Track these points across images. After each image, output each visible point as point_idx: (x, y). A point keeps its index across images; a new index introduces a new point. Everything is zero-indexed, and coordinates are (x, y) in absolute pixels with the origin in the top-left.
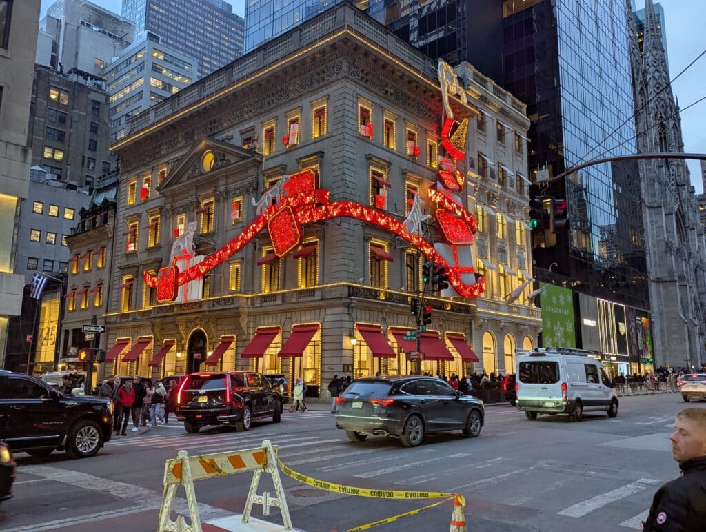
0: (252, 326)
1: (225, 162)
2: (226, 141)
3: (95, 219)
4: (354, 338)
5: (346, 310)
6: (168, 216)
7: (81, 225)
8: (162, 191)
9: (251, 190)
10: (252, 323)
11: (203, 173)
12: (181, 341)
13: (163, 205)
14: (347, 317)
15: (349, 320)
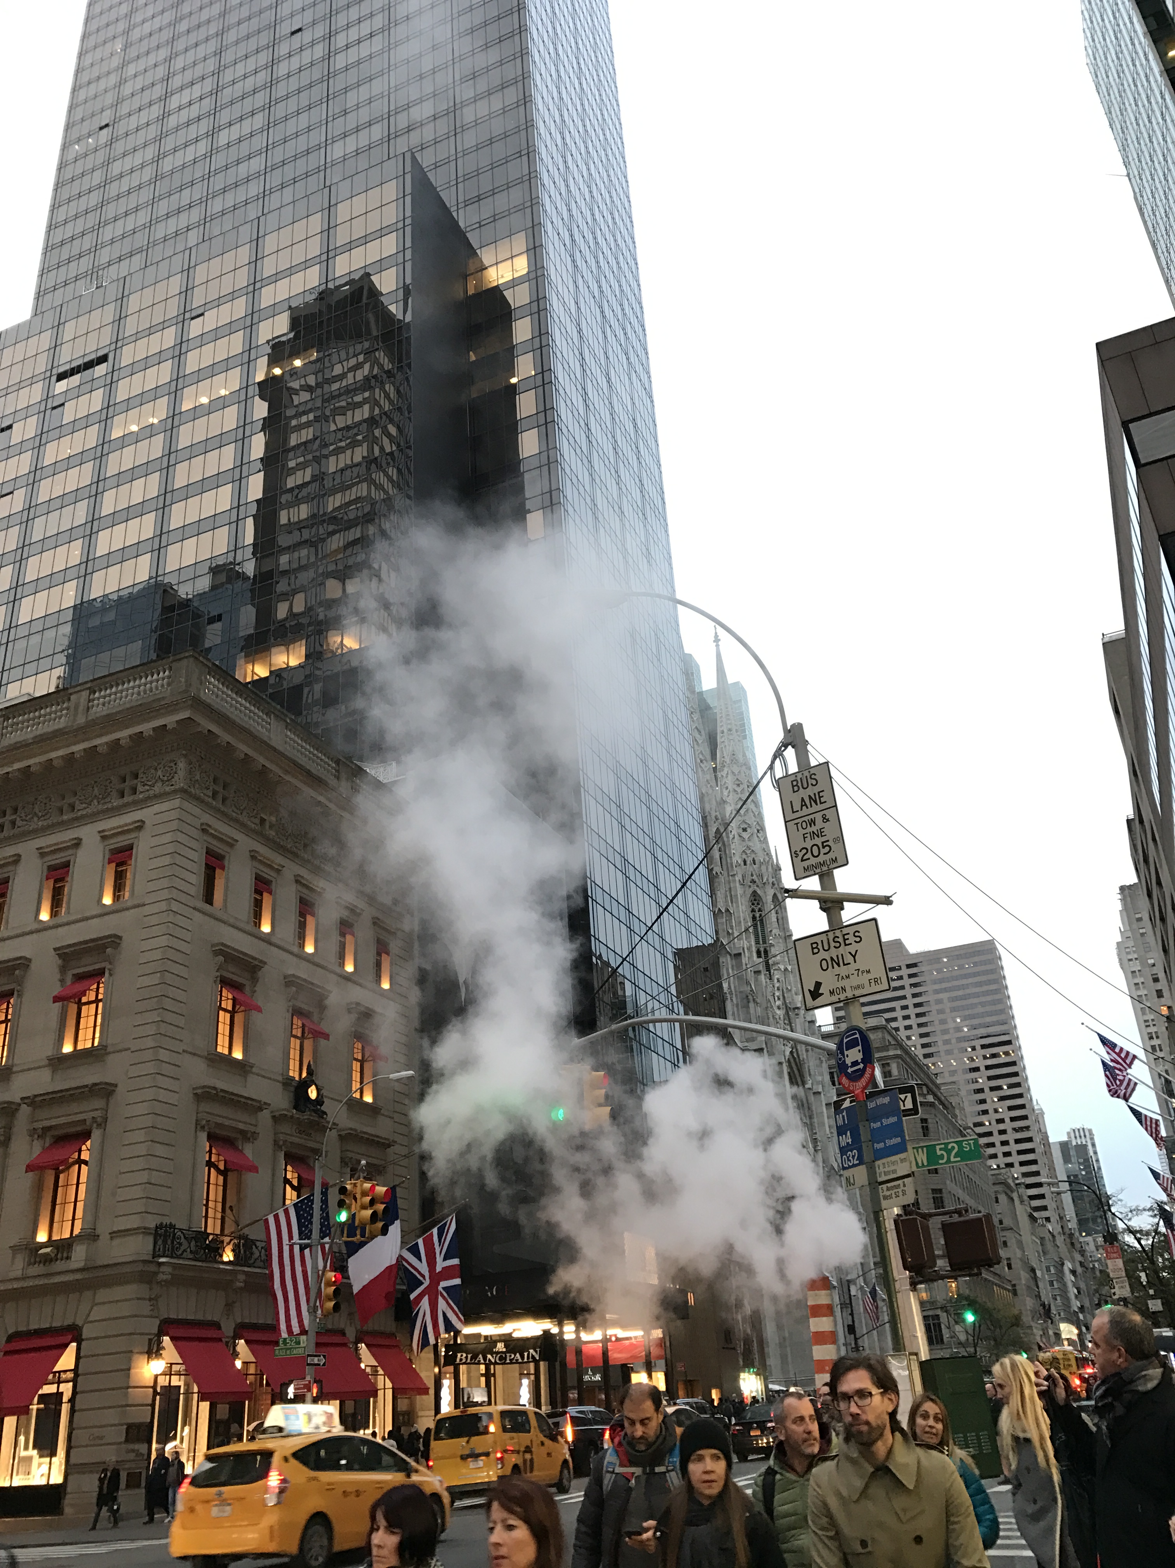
14: (145, 1308)
15: (149, 1313)
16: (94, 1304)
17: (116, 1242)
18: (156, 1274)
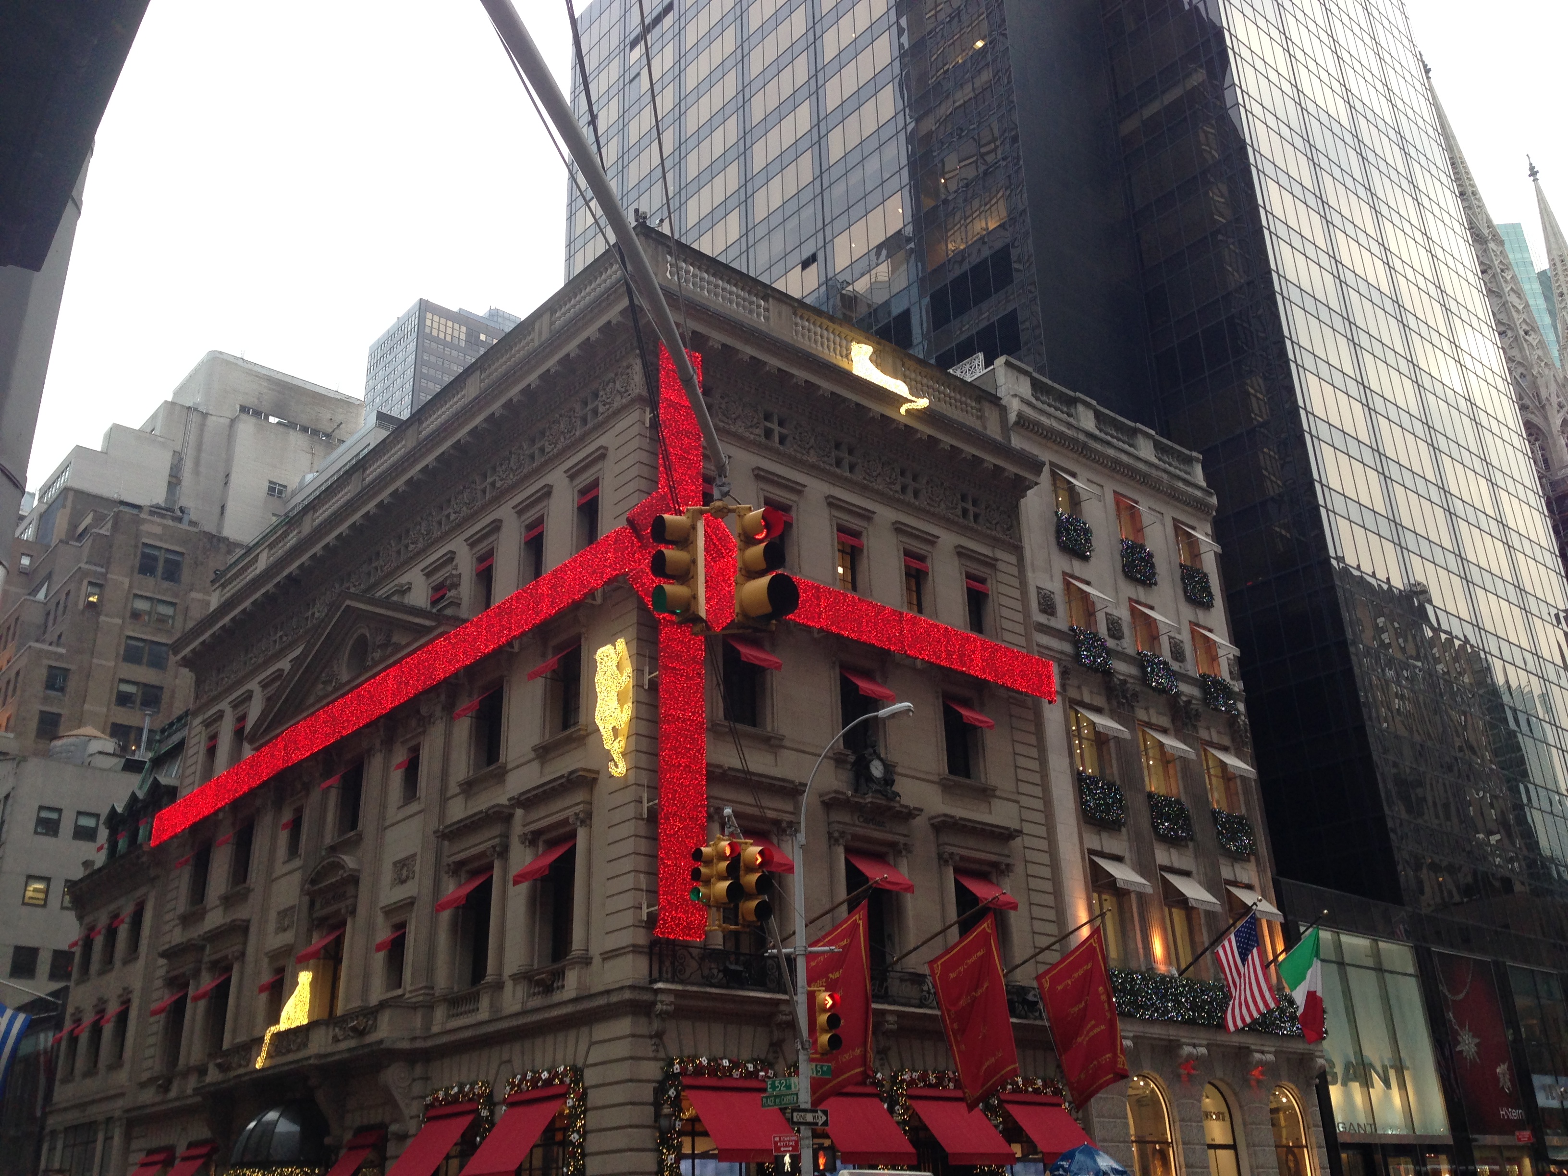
2: (395, 597)
10: (423, 1083)
14: (647, 1048)
15: (651, 1055)
16: (592, 1044)
17: (609, 965)
18: (654, 1003)
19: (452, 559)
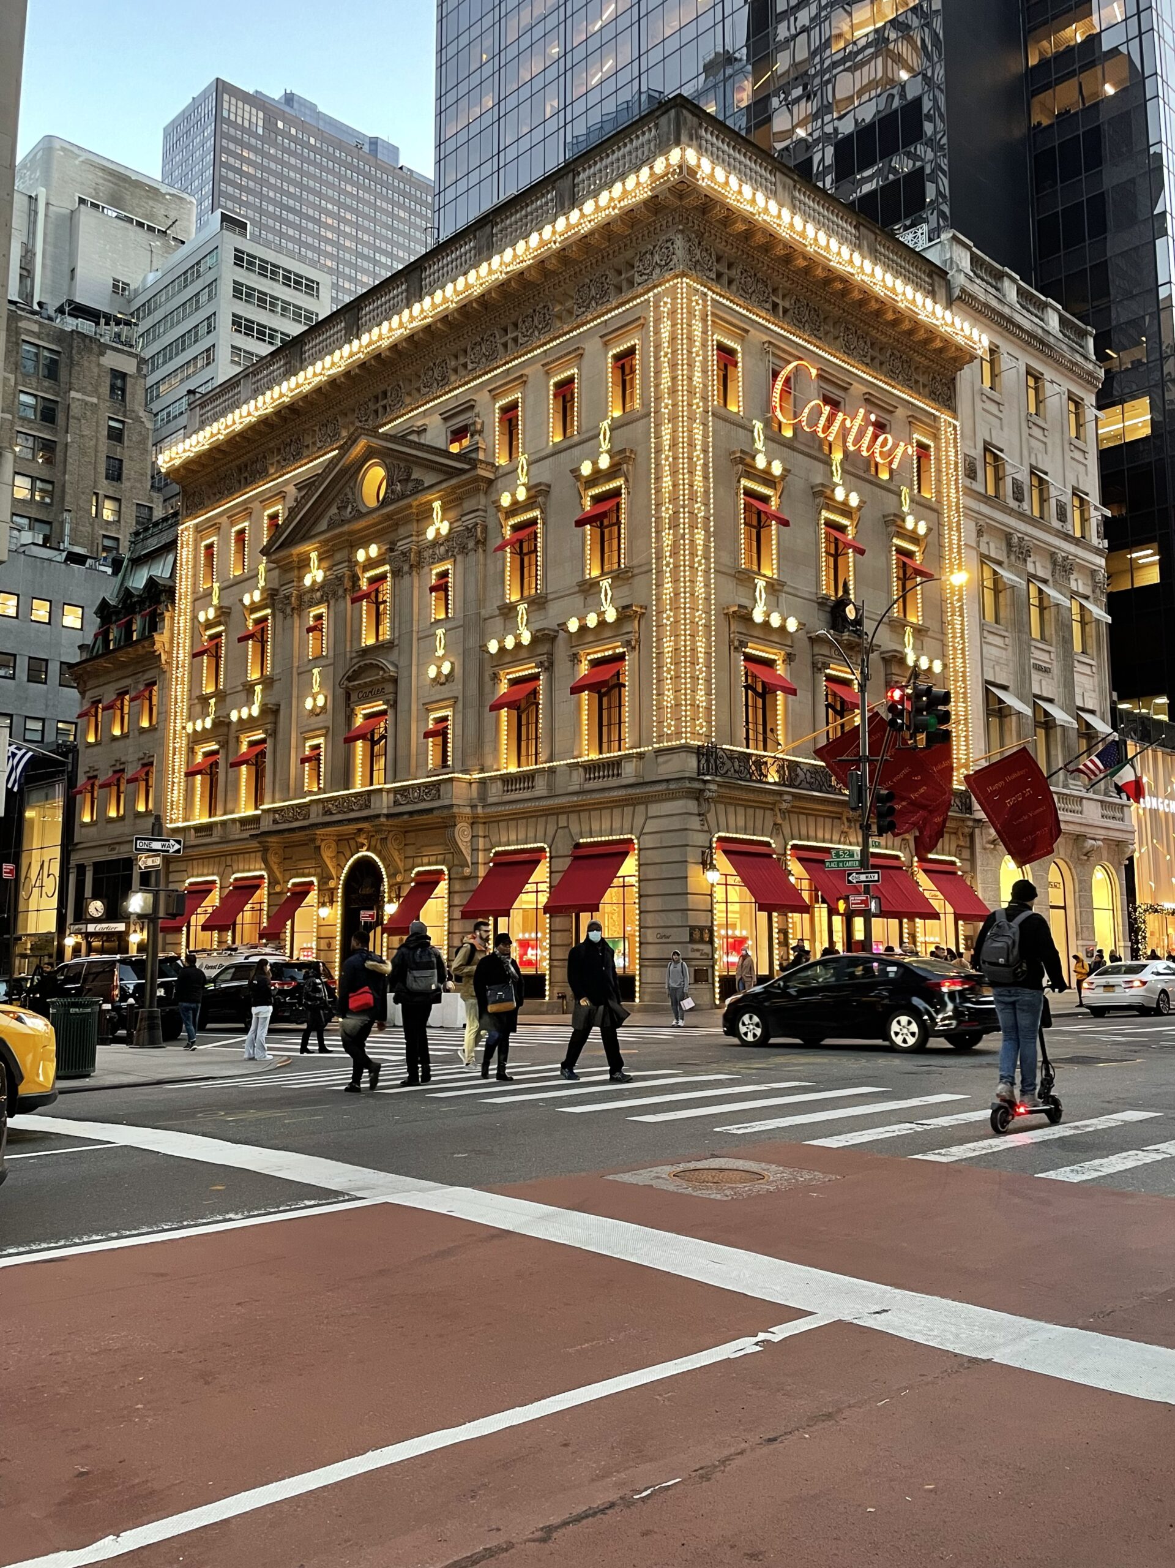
0: (481, 847)
1: (410, 485)
2: (414, 437)
3: (129, 624)
4: (713, 867)
5: (692, 805)
6: (289, 610)
7: (100, 637)
8: (273, 557)
9: (471, 544)
10: (481, 840)
11: (364, 511)
12: (327, 883)
13: (276, 587)
14: (697, 823)
15: (699, 828)
16: (647, 818)
17: (663, 759)
18: (703, 790)
19: (473, 407)
